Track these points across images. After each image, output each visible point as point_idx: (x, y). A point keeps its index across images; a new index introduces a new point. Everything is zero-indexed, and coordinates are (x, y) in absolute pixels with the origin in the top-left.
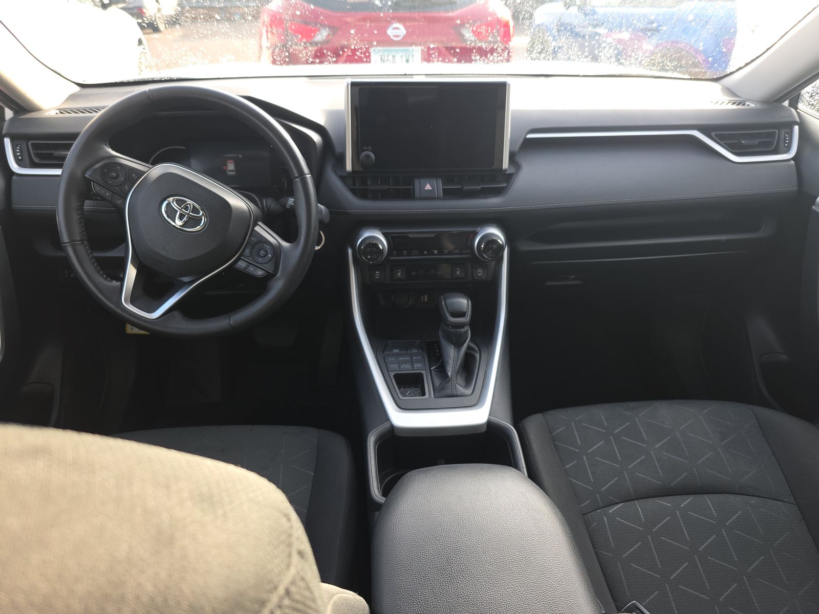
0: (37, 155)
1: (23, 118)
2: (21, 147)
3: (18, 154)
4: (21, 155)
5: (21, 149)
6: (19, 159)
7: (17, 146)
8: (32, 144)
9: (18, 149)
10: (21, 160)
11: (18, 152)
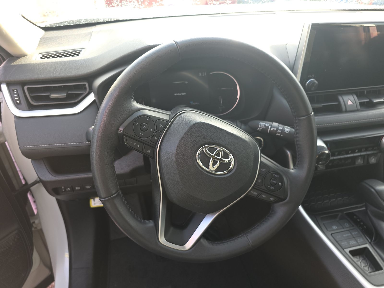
0: (33, 98)
1: (15, 65)
2: (17, 91)
3: (16, 98)
4: (19, 99)
5: (18, 94)
6: (17, 103)
7: (13, 90)
8: (28, 88)
9: (15, 94)
10: (20, 103)
11: (16, 97)
